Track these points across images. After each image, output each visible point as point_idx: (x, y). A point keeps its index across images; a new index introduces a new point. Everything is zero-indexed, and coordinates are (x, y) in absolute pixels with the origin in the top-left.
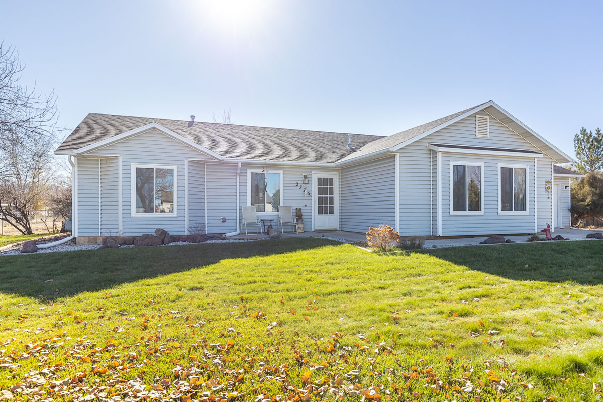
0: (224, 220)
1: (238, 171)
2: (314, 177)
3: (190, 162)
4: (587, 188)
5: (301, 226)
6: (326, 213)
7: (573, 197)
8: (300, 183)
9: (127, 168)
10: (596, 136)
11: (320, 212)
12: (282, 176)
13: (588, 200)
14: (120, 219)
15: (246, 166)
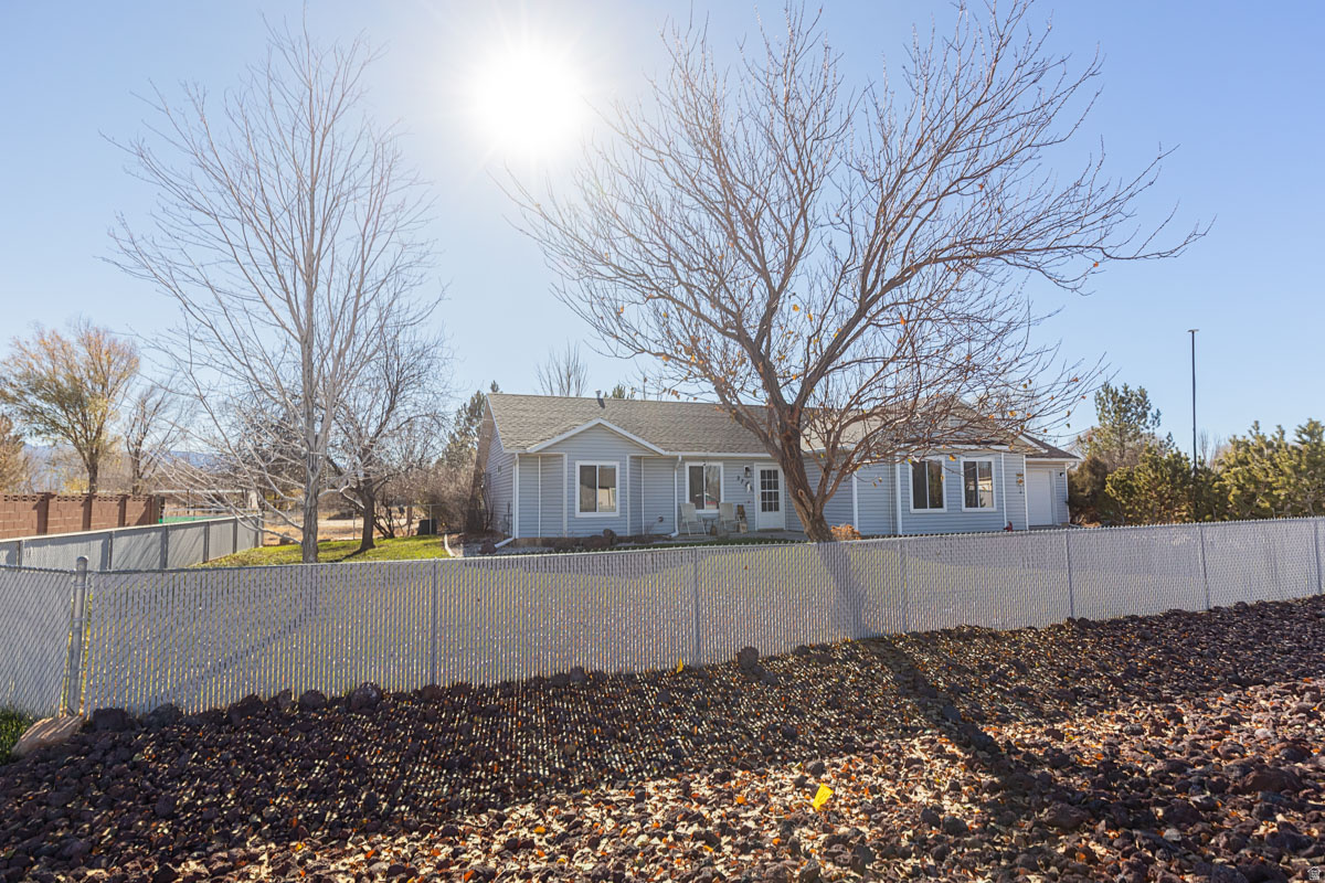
0: (661, 520)
1: (678, 465)
2: (757, 469)
3: (632, 457)
4: (1088, 475)
5: (745, 525)
6: (770, 510)
7: (1072, 485)
8: (742, 477)
9: (571, 466)
10: (1124, 395)
11: (763, 510)
12: (722, 469)
13: (1088, 490)
14: (565, 521)
15: (685, 459)
